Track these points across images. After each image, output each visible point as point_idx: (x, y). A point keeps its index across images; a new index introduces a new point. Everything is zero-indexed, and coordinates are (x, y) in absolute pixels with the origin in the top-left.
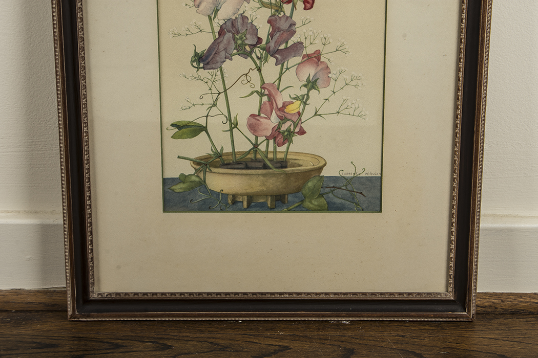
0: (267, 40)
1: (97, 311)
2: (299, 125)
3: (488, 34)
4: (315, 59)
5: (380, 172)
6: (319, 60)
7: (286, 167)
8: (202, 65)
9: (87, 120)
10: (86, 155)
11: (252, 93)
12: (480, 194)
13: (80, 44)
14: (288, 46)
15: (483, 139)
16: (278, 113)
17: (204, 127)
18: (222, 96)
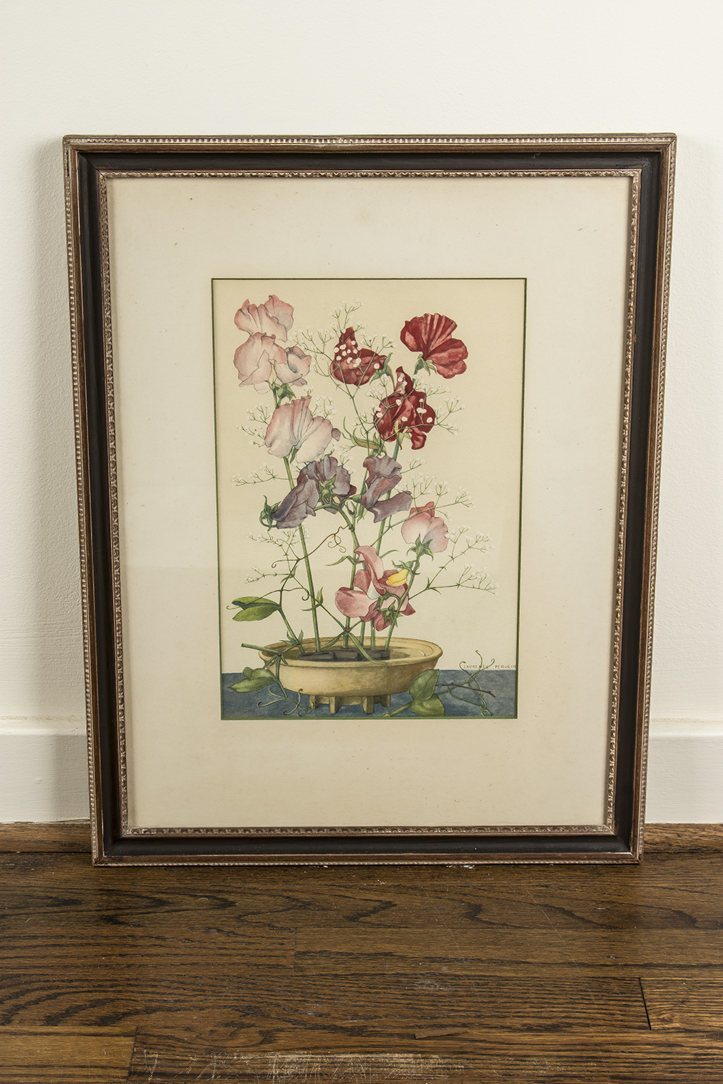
0: (363, 490)
1: (133, 853)
2: (406, 602)
3: (658, 482)
4: (427, 514)
5: (515, 664)
6: (432, 515)
7: (388, 658)
8: (274, 522)
9: (120, 596)
10: (119, 643)
11: (343, 559)
12: (649, 693)
13: (112, 496)
14: (391, 497)
15: (652, 621)
16: (378, 586)
17: (278, 605)
18: (303, 562)
